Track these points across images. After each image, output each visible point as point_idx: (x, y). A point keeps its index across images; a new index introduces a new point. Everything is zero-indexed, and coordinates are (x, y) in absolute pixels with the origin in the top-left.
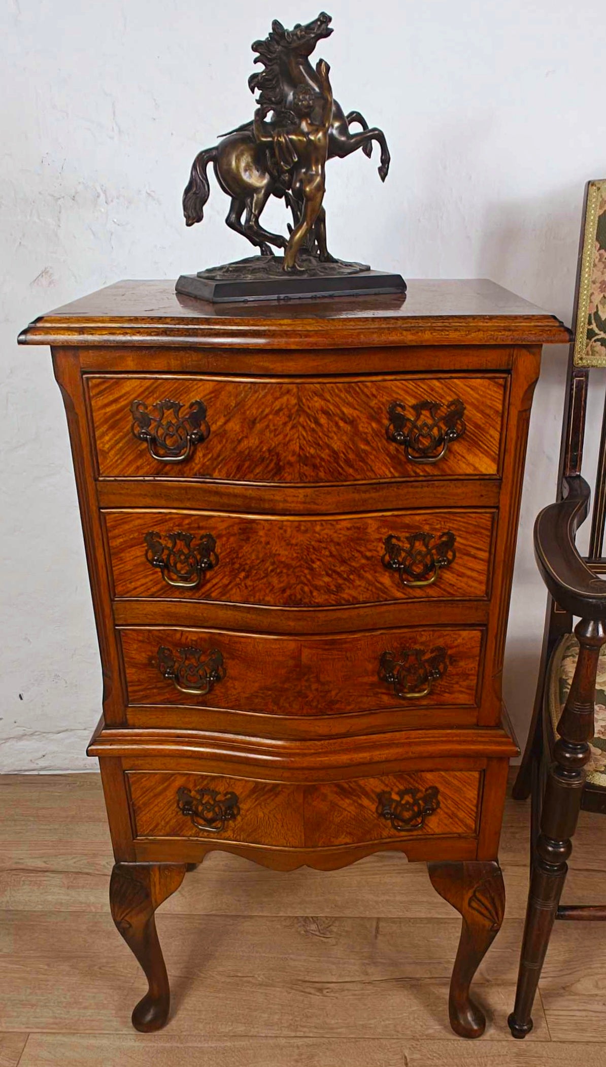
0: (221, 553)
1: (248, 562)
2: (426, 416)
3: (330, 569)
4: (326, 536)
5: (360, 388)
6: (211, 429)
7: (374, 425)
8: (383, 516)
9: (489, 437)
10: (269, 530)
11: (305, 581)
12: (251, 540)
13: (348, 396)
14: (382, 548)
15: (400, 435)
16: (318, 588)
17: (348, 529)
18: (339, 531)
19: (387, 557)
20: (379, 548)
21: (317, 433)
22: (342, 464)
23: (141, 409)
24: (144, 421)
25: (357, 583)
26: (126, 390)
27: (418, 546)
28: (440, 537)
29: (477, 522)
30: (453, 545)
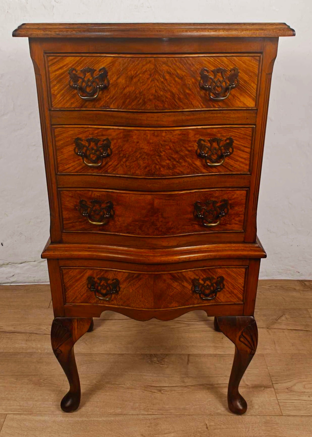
0: (114, 148)
1: (127, 153)
2: (219, 76)
3: (170, 156)
4: (168, 139)
5: (186, 61)
6: (110, 83)
7: (193, 80)
8: (197, 129)
9: (251, 88)
10: (139, 135)
11: (157, 163)
12: (129, 141)
13: (180, 65)
14: (196, 146)
15: (206, 85)
16: (163, 167)
17: (179, 135)
18: (175, 136)
19: (199, 151)
20: (195, 146)
21: (164, 84)
22: (177, 101)
23: (74, 72)
24: (75, 78)
25: (184, 164)
26: (67, 62)
27: (215, 145)
28: (226, 140)
29: (245, 132)
30: (232, 145)
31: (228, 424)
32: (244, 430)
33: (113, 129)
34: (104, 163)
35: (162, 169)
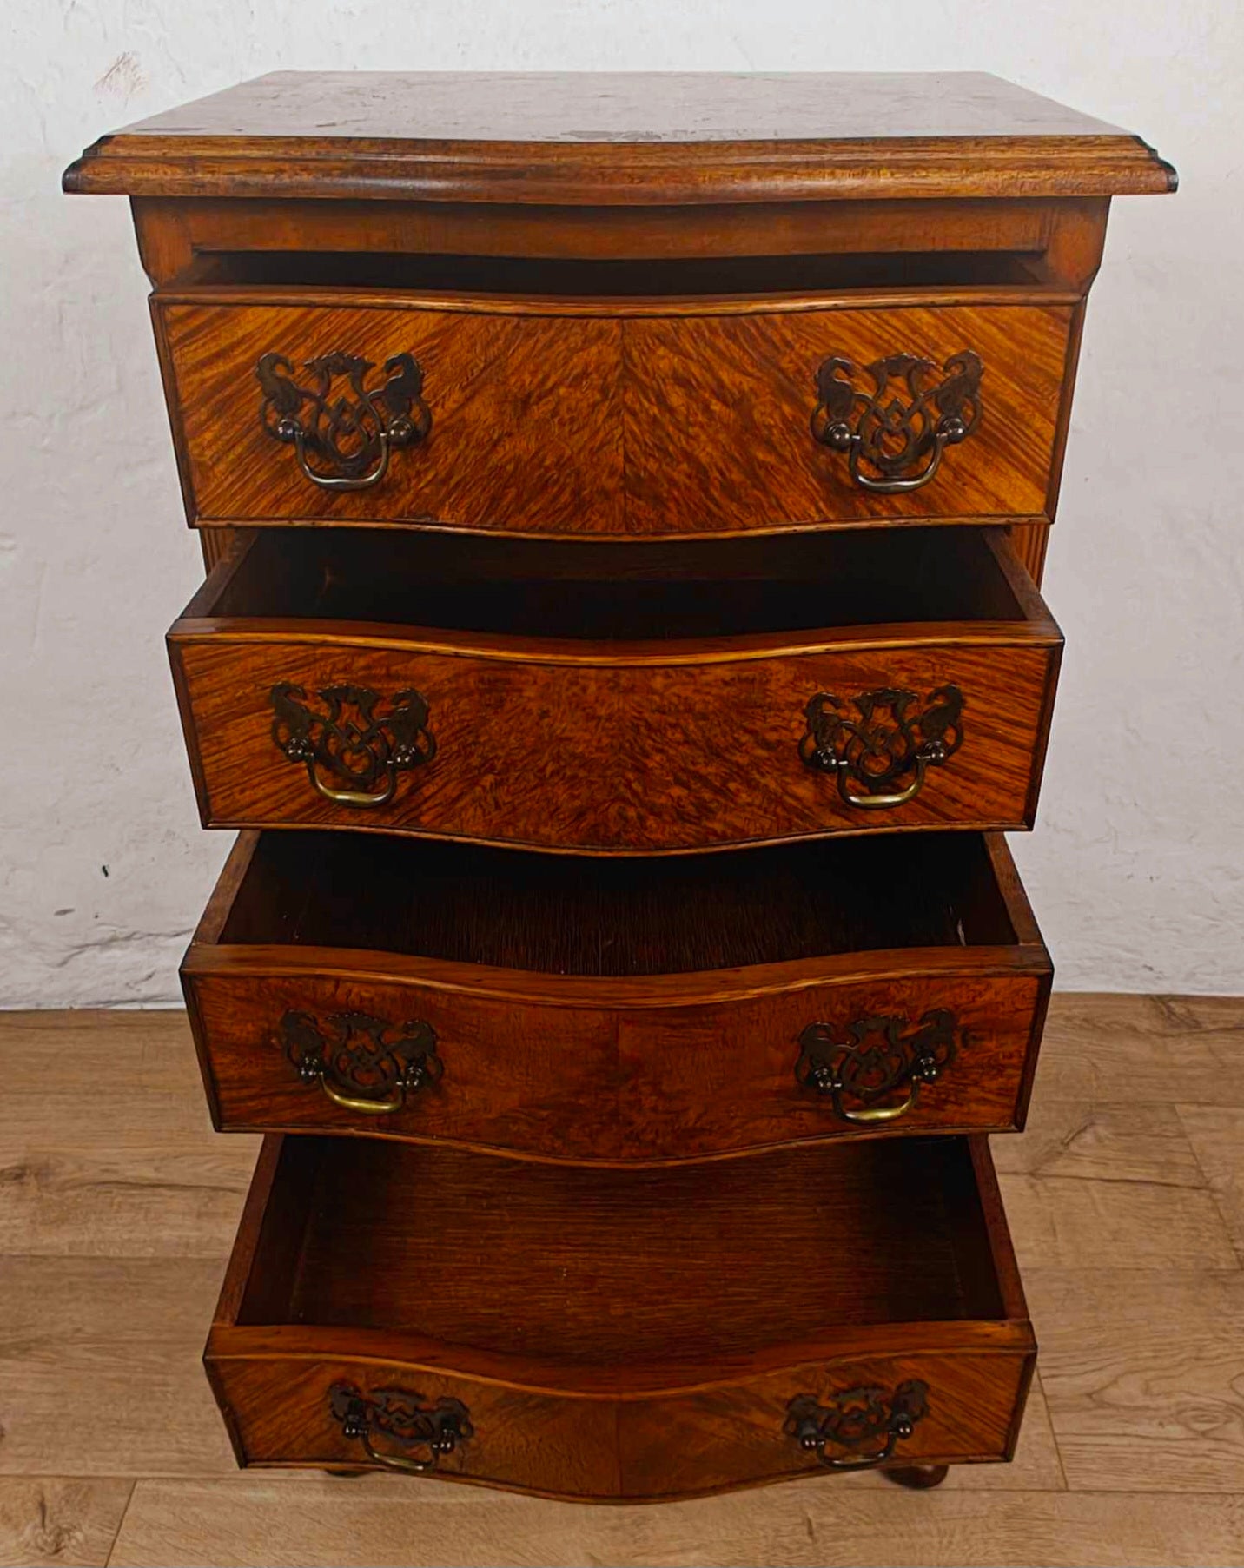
0: (440, 731)
1: (500, 753)
2: (898, 389)
3: (683, 770)
4: (675, 700)
5: (757, 327)
6: (435, 419)
7: (786, 408)
8: (805, 654)
9: (1033, 436)
10: (547, 685)
11: (628, 795)
12: (508, 706)
13: (733, 346)
14: (801, 723)
15: (842, 432)
16: (656, 811)
17: (726, 684)
18: (707, 689)
19: (811, 743)
20: (794, 725)
21: (663, 428)
22: (716, 494)
23: (280, 371)
24: (287, 399)
25: (744, 797)
26: (250, 328)
27: (882, 717)
28: (930, 698)
29: (1016, 666)
30: (957, 715)
31: (881, 1522)
32: (936, 1540)
33: (434, 653)
34: (402, 790)
35: (651, 822)
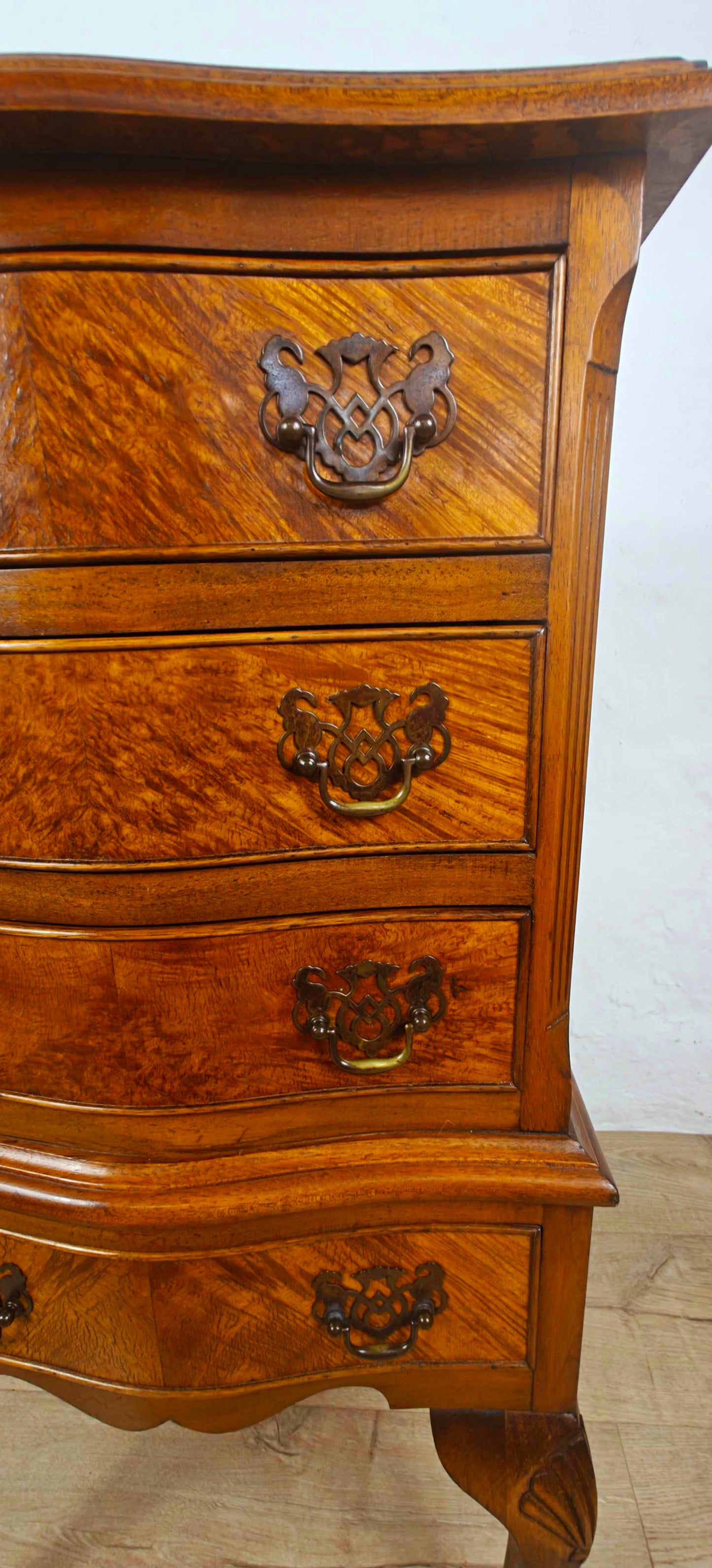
4: (136, 690)
8: (272, 642)
14: (276, 722)
16: (131, 818)
17: (189, 673)
18: (167, 678)
19: (290, 747)
20: (269, 724)
25: (224, 806)
27: (363, 719)
28: (412, 699)
29: (496, 660)
30: (442, 719)
35: (127, 830)
